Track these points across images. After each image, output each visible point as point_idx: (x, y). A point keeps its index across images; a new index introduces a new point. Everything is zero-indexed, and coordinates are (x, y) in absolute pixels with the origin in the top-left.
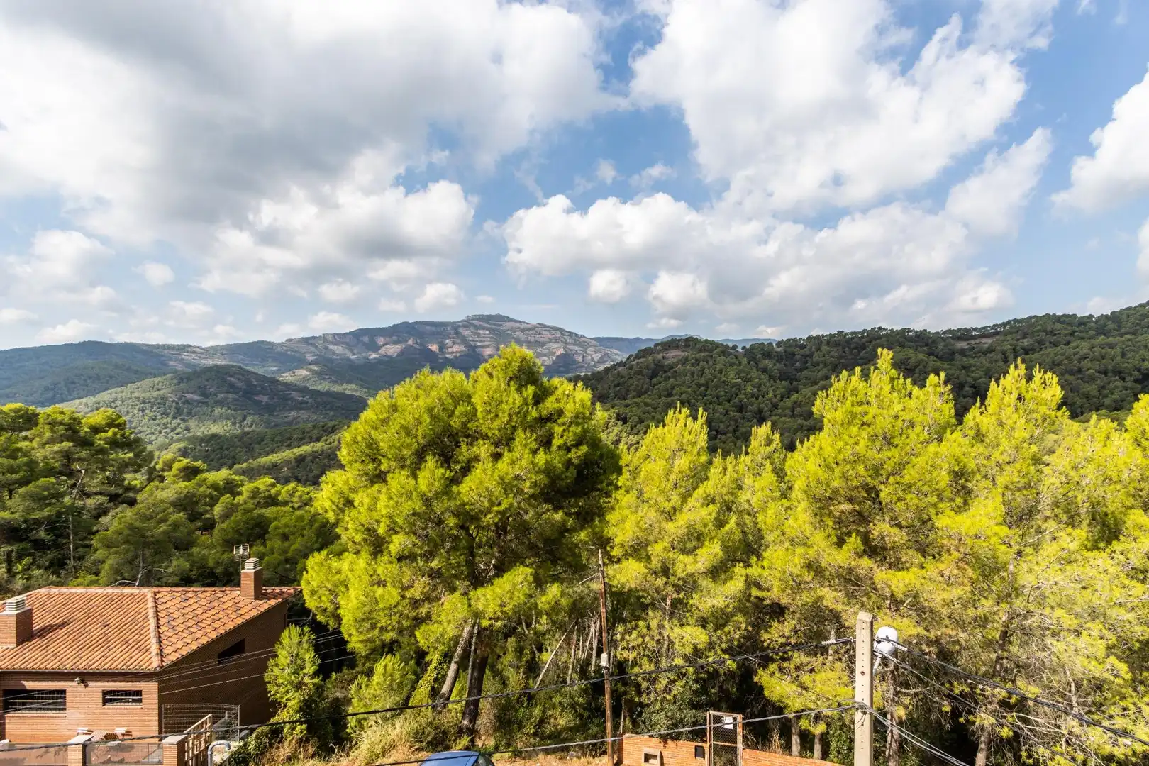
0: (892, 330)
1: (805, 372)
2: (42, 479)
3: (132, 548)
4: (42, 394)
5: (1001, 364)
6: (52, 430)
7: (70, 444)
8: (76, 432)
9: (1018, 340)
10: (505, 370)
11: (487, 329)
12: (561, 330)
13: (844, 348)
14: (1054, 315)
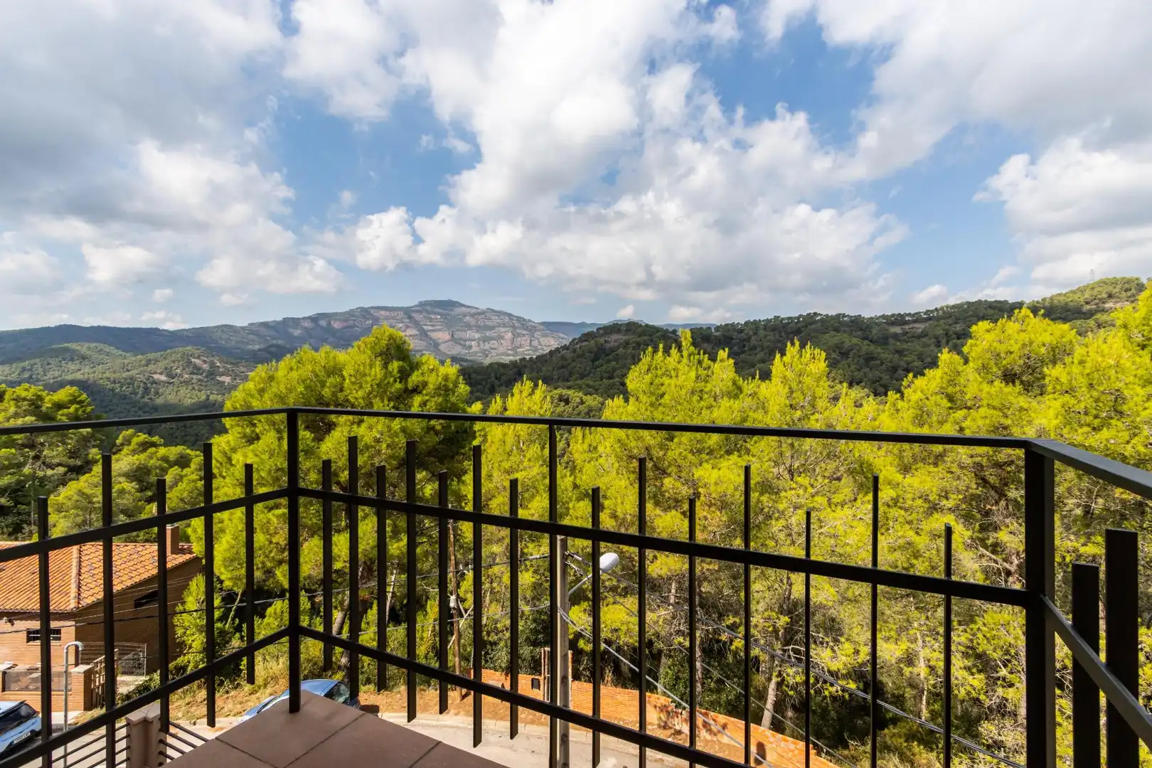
0: (827, 316)
1: (742, 356)
2: (3, 450)
3: (81, 513)
4: (19, 374)
5: (933, 348)
6: (18, 407)
7: (33, 418)
8: (38, 407)
9: (950, 325)
10: (372, 348)
11: (439, 314)
12: (510, 315)
13: (781, 333)
14: (986, 301)
